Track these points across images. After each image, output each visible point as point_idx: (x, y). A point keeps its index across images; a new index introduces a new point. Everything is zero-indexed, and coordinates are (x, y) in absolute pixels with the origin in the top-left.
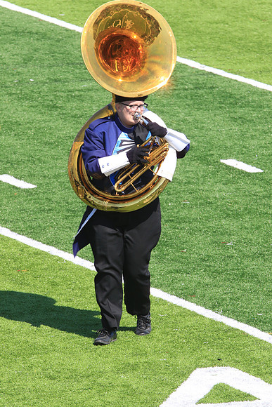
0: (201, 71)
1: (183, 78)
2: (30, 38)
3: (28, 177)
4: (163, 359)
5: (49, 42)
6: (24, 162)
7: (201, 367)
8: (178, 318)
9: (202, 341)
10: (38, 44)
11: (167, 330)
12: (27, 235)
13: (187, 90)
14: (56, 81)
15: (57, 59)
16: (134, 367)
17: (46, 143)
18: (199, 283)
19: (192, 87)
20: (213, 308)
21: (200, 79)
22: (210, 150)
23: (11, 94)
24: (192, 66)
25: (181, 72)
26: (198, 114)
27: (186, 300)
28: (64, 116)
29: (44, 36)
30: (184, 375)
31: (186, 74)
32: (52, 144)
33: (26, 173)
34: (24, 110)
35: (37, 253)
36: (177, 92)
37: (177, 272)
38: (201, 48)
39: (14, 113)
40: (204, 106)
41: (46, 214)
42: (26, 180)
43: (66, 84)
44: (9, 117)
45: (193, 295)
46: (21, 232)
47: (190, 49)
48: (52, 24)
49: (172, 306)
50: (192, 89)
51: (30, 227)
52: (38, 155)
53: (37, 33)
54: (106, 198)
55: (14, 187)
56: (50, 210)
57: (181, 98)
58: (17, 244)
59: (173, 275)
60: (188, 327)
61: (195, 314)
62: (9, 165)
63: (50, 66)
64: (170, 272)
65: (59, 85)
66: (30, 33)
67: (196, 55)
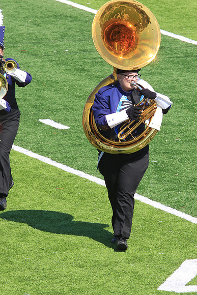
0: (189, 44)
1: (176, 49)
2: (65, 21)
3: (64, 121)
4: (161, 253)
5: (79, 23)
6: (61, 110)
7: (189, 259)
8: (172, 223)
9: (189, 240)
10: (71, 24)
11: (165, 232)
12: (63, 163)
13: (179, 58)
14: (84, 51)
15: (85, 35)
16: (141, 259)
17: (77, 96)
18: (188, 198)
19: (182, 55)
21: (188, 50)
22: (195, 102)
23: (51, 61)
24: (183, 40)
25: (175, 44)
26: (187, 76)
27: (178, 210)
28: (90, 77)
29: (75, 19)
30: (177, 264)
31: (178, 46)
32: (81, 97)
33: (62, 118)
34: (61, 73)
35: (71, 176)
36: (172, 59)
37: (172, 190)
38: (189, 27)
39: (54, 74)
40: (191, 70)
41: (77, 148)
42: (62, 123)
43: (92, 53)
44: (50, 78)
45: (183, 206)
46: (59, 161)
47: (181, 28)
48: (82, 10)
49: (168, 215)
50: (182, 57)
51: (66, 157)
52: (71, 105)
53: (70, 17)
54: (111, 144)
55: (53, 128)
56: (80, 145)
57: (174, 63)
58: (56, 169)
59: (169, 192)
60: (179, 229)
61: (184, 221)
62: (50, 112)
63: (80, 40)
64: (167, 190)
65: (87, 54)
66: (66, 16)
67: (185, 32)
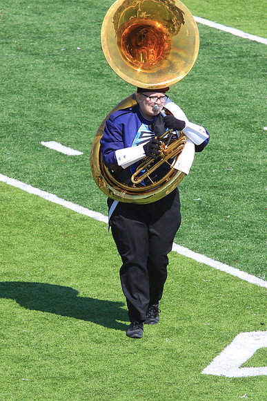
0: (244, 39)
1: (227, 46)
2: (77, 7)
3: (75, 144)
4: (206, 323)
5: (95, 11)
6: (70, 129)
7: (244, 331)
8: (222, 283)
9: (245, 305)
10: (85, 13)
11: (211, 295)
12: (74, 201)
13: (231, 58)
16: (179, 332)
17: (92, 111)
18: (243, 249)
19: (235, 55)
20: (256, 273)
21: (244, 47)
22: (253, 118)
23: (58, 63)
24: (236, 35)
25: (226, 40)
26: (242, 82)
27: (229, 265)
28: (110, 84)
29: (90, 5)
30: (228, 339)
31: (229, 42)
32: (98, 111)
33: (73, 140)
34: (71, 78)
35: (84, 219)
36: (221, 60)
37: (221, 237)
38: (245, 16)
39: (61, 81)
40: (247, 74)
41: (92, 181)
42: (72, 147)
44: (56, 85)
45: (237, 260)
46: (68, 198)
47: (234, 18)
49: (216, 271)
50: (235, 58)
51: (77, 194)
52: (85, 122)
53: (83, 2)
54: (124, 189)
55: (61, 154)
57: (224, 66)
58: (64, 210)
59: (217, 241)
60: (231, 291)
61: (238, 280)
62: (56, 132)
63: (96, 35)
64: (214, 238)
66: (77, 2)
67: (240, 24)
